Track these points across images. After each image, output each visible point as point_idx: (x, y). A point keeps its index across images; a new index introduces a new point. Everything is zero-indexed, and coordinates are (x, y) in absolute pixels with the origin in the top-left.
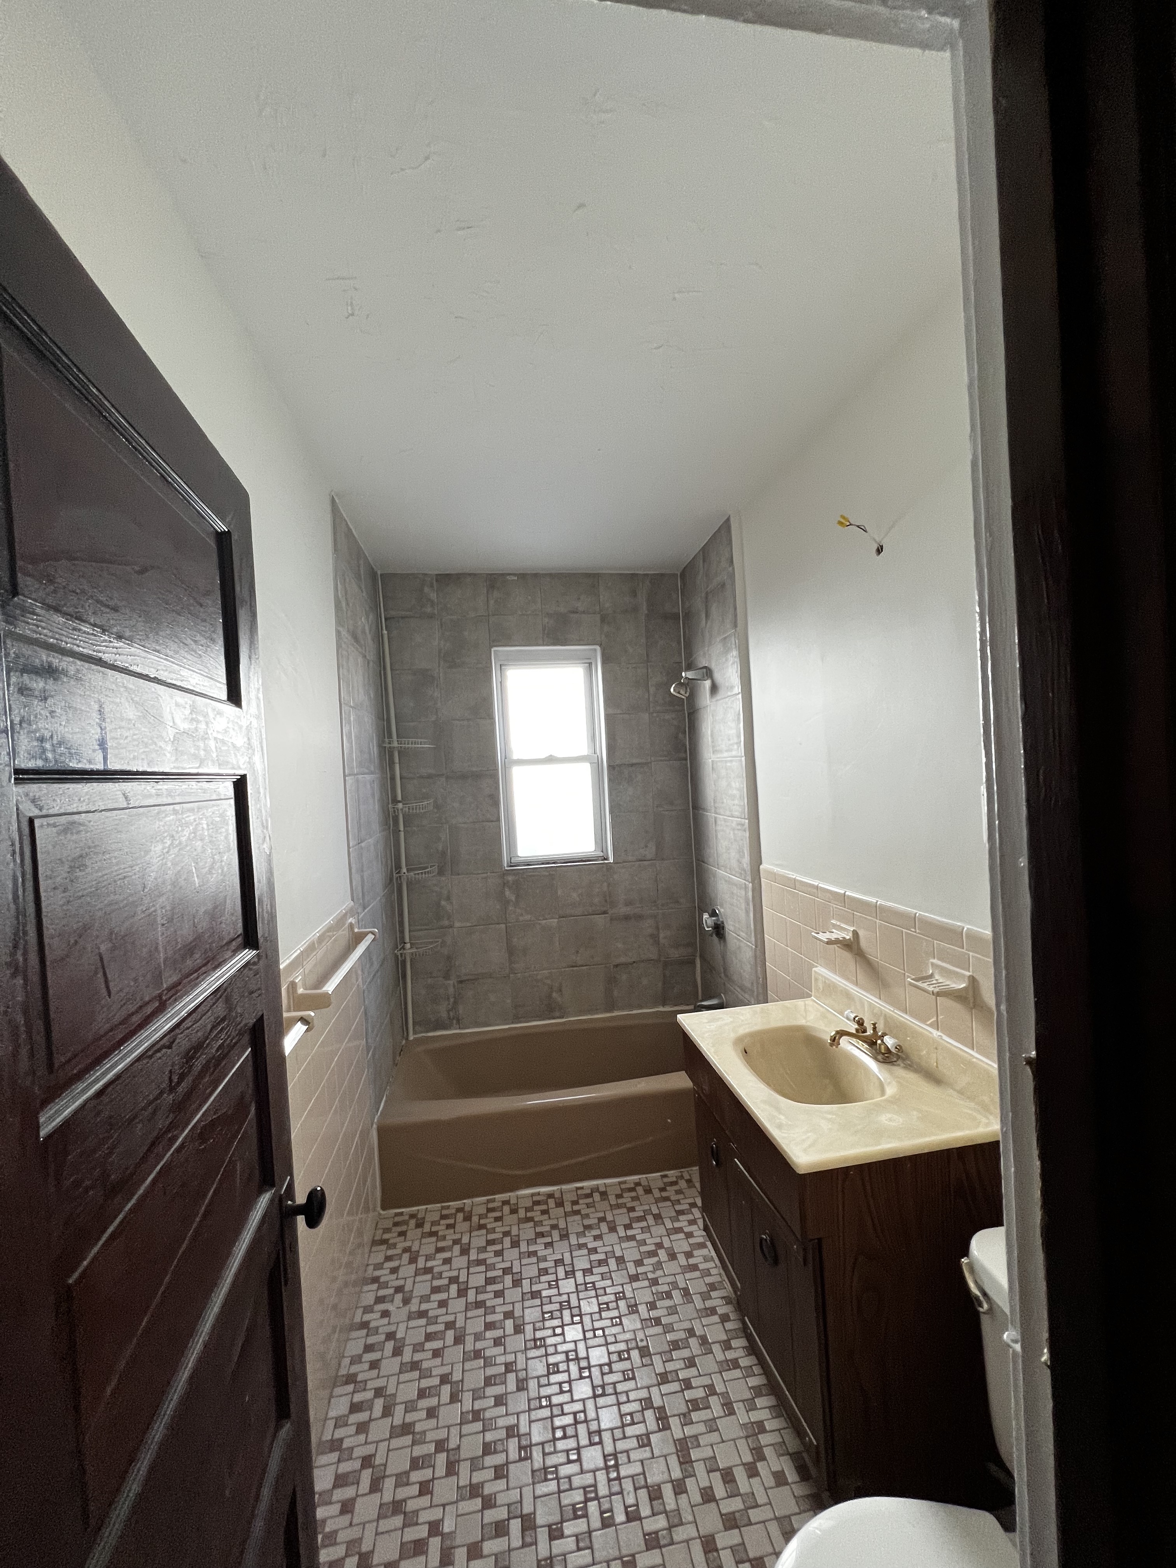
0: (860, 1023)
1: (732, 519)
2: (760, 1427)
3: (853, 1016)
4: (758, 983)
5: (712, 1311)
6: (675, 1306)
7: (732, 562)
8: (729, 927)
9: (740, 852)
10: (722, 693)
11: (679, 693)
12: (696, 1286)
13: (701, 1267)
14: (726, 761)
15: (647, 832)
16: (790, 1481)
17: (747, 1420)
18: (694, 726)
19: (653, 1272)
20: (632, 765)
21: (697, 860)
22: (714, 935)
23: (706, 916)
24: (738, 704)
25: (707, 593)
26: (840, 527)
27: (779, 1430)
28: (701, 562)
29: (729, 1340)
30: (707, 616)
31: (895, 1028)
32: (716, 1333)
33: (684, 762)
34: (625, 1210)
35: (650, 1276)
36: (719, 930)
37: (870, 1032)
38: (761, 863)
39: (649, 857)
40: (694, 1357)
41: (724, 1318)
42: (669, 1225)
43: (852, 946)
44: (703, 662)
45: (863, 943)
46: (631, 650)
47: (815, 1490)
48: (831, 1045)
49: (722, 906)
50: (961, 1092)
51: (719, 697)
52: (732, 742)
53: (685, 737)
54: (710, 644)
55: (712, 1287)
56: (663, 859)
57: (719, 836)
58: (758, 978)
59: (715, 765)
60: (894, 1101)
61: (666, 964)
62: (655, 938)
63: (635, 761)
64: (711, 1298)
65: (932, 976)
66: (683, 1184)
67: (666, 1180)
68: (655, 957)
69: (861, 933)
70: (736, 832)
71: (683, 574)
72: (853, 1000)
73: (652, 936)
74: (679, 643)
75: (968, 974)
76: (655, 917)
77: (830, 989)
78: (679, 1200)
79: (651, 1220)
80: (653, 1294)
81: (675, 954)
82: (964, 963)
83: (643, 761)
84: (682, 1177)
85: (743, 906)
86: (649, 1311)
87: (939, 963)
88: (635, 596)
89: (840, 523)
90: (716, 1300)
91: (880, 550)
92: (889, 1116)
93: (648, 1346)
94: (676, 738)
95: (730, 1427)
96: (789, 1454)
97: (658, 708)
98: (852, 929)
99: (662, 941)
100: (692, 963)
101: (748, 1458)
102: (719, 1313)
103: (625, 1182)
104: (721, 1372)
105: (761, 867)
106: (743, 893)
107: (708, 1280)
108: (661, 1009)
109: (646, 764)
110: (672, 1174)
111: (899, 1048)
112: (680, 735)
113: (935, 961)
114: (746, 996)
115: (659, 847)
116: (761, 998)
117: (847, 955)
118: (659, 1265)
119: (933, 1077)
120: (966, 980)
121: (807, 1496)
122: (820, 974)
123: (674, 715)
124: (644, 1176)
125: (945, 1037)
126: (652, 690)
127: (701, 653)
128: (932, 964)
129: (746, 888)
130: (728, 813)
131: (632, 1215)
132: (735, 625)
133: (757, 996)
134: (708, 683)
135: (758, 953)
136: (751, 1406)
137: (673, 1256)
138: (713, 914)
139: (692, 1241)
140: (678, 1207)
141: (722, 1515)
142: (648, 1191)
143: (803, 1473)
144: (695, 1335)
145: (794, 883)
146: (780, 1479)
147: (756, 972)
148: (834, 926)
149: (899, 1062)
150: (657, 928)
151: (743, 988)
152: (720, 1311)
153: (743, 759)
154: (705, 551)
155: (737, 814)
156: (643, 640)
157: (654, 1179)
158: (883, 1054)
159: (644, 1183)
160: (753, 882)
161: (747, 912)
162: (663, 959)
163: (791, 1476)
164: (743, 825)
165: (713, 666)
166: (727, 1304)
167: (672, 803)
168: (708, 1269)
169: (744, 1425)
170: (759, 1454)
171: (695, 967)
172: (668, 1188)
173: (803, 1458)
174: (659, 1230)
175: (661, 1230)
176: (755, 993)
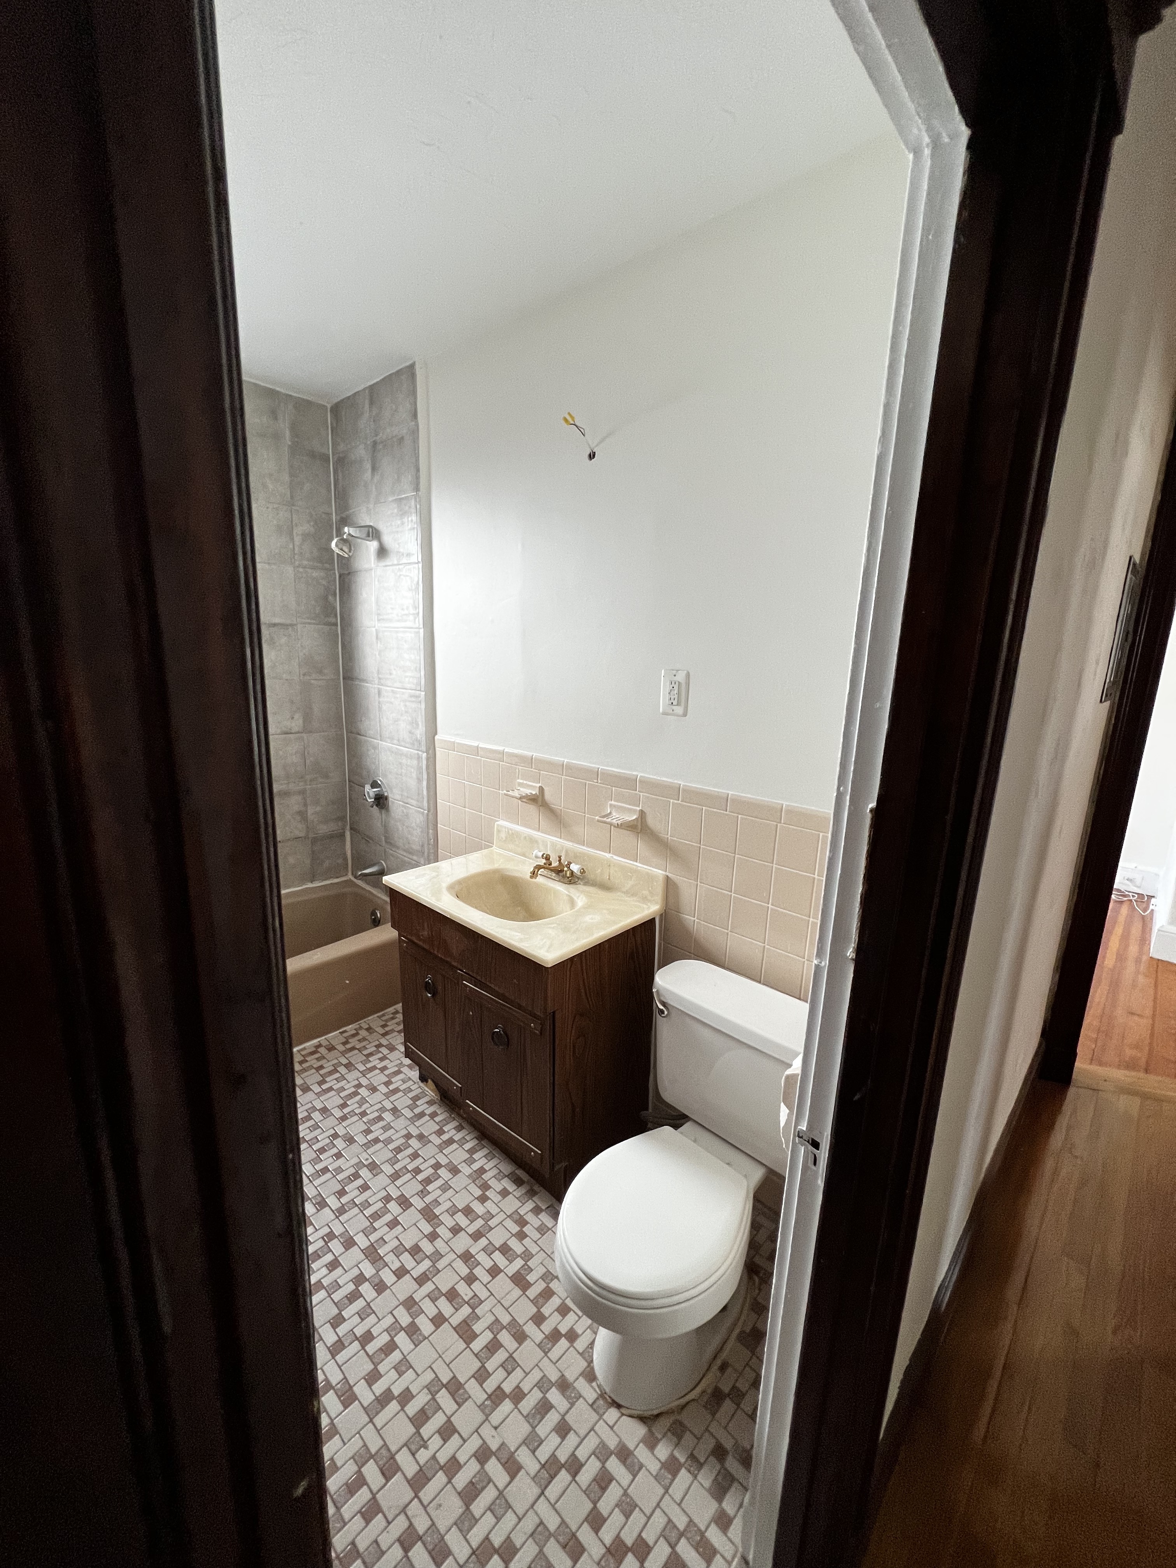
0: (547, 858)
1: (417, 367)
2: (482, 1171)
3: (540, 854)
4: (429, 844)
5: (422, 1115)
6: (389, 1123)
7: (415, 416)
8: (394, 796)
9: (414, 723)
10: (392, 559)
11: (342, 549)
12: (402, 1102)
13: (402, 1088)
14: (397, 632)
15: (292, 702)
16: (511, 1191)
17: (471, 1171)
18: (349, 587)
19: (360, 1107)
20: (275, 625)
21: (349, 732)
22: (375, 807)
23: (368, 788)
24: (416, 573)
25: (375, 443)
26: (563, 422)
27: (495, 1166)
28: (367, 402)
29: (441, 1128)
30: (374, 469)
31: (578, 857)
32: (429, 1127)
33: (333, 627)
34: (314, 1071)
35: (357, 1111)
36: (381, 801)
37: (555, 864)
38: (436, 733)
39: (296, 729)
40: (416, 1151)
41: (433, 1115)
42: (362, 1068)
43: (537, 800)
44: (365, 519)
45: (548, 796)
46: (271, 486)
47: (528, 1188)
48: (531, 877)
49: (385, 776)
50: (626, 893)
51: (388, 562)
52: (406, 612)
53: (336, 600)
54: (377, 501)
55: (416, 1099)
56: (311, 732)
57: (384, 707)
58: (429, 840)
59: (380, 635)
60: (587, 907)
61: (314, 841)
62: (303, 815)
63: (277, 620)
64: (418, 1106)
65: (610, 813)
66: (363, 1033)
67: (345, 1035)
68: (302, 834)
69: (546, 789)
70: (408, 704)
71: (336, 409)
72: (537, 842)
73: (300, 813)
74: (329, 491)
75: (638, 809)
76: (302, 792)
77: (512, 836)
78: (364, 1046)
79: (342, 1070)
80: (365, 1123)
81: (324, 829)
82: (636, 801)
83: (288, 622)
84: (361, 1028)
85: (414, 775)
86: (366, 1137)
87: (616, 803)
88: (276, 418)
89: (566, 420)
90: (422, 1106)
91: (592, 456)
92: (591, 916)
93: (374, 1161)
94: (326, 598)
95: (459, 1182)
96: (506, 1176)
97: (305, 563)
98: (538, 785)
99: (310, 816)
100: (342, 836)
101: (478, 1192)
102: (428, 1113)
103: (304, 1049)
104: (442, 1152)
105: (437, 737)
106: (415, 762)
107: (411, 1095)
108: (310, 885)
109: (292, 625)
110: (350, 1028)
111: (583, 871)
112: (330, 598)
113: (613, 802)
114: (415, 858)
115: (307, 717)
116: (432, 857)
117: (532, 809)
118: (363, 1101)
119: (605, 887)
120: (638, 813)
121: (526, 1194)
122: (501, 826)
123: (322, 574)
124: (323, 1038)
125: (615, 857)
126: (298, 540)
127: (364, 509)
128: (611, 805)
129: (419, 758)
130: (398, 685)
131: (322, 1072)
132: (417, 489)
133: (428, 856)
134: (373, 545)
135: (431, 817)
136: (470, 1161)
137: (373, 1089)
138: (374, 785)
139: (387, 1072)
140: (365, 1052)
141: (470, 1236)
142: (331, 1048)
143: (518, 1182)
144: (412, 1136)
145: (477, 750)
146: (504, 1193)
147: (428, 833)
148: (520, 784)
149: (579, 881)
150: (305, 805)
151: (410, 852)
152: (428, 1112)
153: (422, 631)
154: (373, 391)
155: (408, 686)
156: (286, 478)
157: (334, 1037)
158: (568, 878)
159: (324, 1043)
160: (427, 752)
161: (419, 780)
162: (311, 835)
163: (511, 1187)
164: (419, 697)
165: (381, 526)
166: (432, 1105)
167: (320, 672)
168: (409, 1087)
169: (469, 1176)
170: (485, 1187)
171: (344, 841)
172: (350, 1040)
173: (516, 1174)
174: (352, 1076)
175: (355, 1074)
176: (426, 854)
